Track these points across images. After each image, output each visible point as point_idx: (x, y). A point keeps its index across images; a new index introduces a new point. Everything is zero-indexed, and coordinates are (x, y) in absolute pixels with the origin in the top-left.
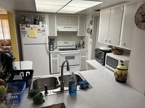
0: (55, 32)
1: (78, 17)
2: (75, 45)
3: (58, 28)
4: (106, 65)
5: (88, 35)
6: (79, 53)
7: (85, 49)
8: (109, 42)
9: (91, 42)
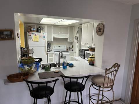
0: (51, 39)
1: (68, 27)
2: (66, 48)
3: (54, 35)
4: (85, 58)
5: (76, 41)
6: (69, 54)
7: (73, 52)
8: (87, 44)
9: (78, 46)
